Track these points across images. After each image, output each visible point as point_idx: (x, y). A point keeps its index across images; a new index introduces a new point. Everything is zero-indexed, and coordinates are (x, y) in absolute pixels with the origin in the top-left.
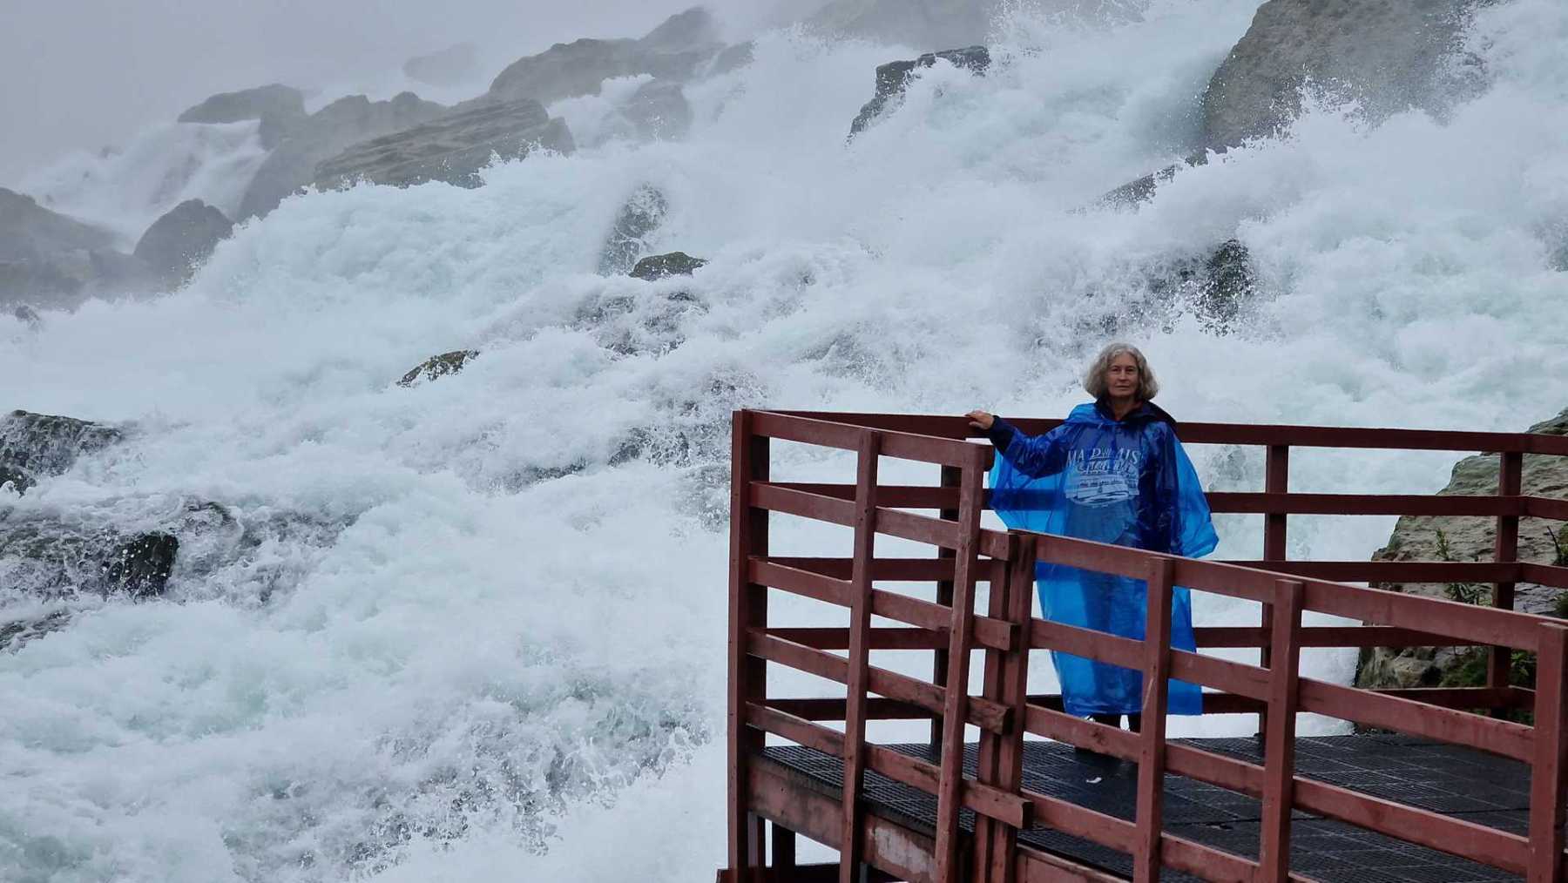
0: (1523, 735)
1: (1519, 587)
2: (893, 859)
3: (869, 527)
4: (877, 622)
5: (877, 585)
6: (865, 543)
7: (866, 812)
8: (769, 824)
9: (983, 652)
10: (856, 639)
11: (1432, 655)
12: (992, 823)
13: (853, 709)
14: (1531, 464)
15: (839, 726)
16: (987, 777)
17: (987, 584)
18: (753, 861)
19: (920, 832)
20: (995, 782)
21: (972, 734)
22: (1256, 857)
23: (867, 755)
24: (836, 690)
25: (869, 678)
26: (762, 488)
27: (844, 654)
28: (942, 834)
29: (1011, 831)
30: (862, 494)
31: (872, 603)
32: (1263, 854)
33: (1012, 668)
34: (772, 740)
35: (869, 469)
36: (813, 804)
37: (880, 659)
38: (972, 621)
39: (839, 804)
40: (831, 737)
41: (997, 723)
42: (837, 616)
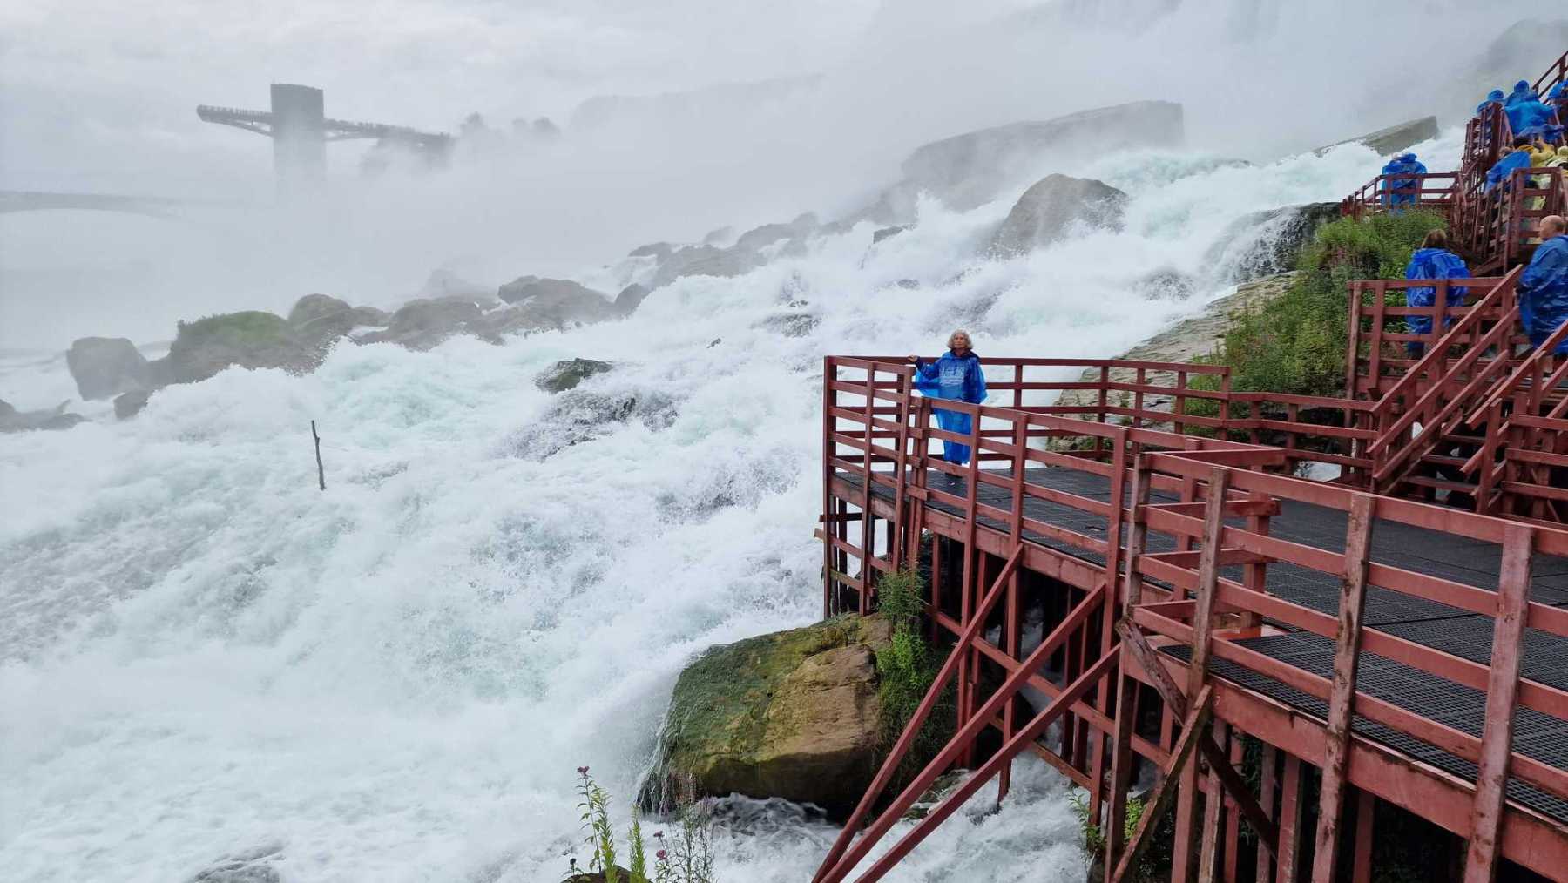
0: (1108, 468)
1: (1107, 414)
2: (881, 511)
3: (872, 395)
4: (875, 429)
5: (875, 416)
6: (871, 401)
7: (871, 494)
8: (837, 499)
9: (912, 439)
10: (867, 435)
11: (1074, 439)
12: (916, 498)
13: (866, 459)
14: (1112, 370)
15: (862, 465)
16: (914, 483)
17: (914, 415)
18: (832, 512)
19: (890, 502)
20: (917, 485)
21: (909, 468)
22: (1010, 510)
23: (871, 475)
24: (861, 453)
25: (872, 448)
26: (835, 383)
27: (863, 440)
28: (898, 503)
29: (923, 502)
30: (869, 385)
31: (873, 422)
32: (1013, 510)
33: (923, 444)
34: (838, 470)
35: (872, 375)
36: (853, 492)
37: (875, 441)
38: (908, 428)
39: (862, 492)
40: (859, 469)
41: (917, 464)
42: (861, 427)
